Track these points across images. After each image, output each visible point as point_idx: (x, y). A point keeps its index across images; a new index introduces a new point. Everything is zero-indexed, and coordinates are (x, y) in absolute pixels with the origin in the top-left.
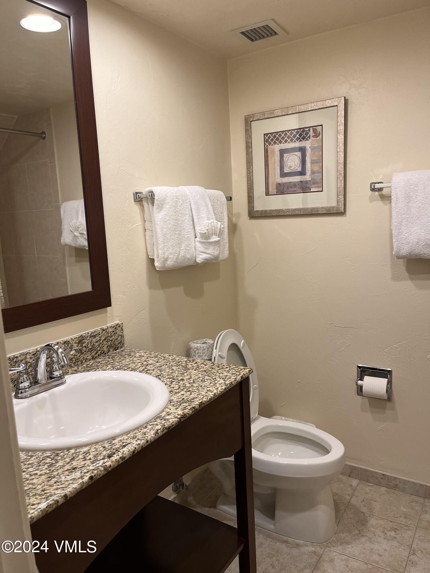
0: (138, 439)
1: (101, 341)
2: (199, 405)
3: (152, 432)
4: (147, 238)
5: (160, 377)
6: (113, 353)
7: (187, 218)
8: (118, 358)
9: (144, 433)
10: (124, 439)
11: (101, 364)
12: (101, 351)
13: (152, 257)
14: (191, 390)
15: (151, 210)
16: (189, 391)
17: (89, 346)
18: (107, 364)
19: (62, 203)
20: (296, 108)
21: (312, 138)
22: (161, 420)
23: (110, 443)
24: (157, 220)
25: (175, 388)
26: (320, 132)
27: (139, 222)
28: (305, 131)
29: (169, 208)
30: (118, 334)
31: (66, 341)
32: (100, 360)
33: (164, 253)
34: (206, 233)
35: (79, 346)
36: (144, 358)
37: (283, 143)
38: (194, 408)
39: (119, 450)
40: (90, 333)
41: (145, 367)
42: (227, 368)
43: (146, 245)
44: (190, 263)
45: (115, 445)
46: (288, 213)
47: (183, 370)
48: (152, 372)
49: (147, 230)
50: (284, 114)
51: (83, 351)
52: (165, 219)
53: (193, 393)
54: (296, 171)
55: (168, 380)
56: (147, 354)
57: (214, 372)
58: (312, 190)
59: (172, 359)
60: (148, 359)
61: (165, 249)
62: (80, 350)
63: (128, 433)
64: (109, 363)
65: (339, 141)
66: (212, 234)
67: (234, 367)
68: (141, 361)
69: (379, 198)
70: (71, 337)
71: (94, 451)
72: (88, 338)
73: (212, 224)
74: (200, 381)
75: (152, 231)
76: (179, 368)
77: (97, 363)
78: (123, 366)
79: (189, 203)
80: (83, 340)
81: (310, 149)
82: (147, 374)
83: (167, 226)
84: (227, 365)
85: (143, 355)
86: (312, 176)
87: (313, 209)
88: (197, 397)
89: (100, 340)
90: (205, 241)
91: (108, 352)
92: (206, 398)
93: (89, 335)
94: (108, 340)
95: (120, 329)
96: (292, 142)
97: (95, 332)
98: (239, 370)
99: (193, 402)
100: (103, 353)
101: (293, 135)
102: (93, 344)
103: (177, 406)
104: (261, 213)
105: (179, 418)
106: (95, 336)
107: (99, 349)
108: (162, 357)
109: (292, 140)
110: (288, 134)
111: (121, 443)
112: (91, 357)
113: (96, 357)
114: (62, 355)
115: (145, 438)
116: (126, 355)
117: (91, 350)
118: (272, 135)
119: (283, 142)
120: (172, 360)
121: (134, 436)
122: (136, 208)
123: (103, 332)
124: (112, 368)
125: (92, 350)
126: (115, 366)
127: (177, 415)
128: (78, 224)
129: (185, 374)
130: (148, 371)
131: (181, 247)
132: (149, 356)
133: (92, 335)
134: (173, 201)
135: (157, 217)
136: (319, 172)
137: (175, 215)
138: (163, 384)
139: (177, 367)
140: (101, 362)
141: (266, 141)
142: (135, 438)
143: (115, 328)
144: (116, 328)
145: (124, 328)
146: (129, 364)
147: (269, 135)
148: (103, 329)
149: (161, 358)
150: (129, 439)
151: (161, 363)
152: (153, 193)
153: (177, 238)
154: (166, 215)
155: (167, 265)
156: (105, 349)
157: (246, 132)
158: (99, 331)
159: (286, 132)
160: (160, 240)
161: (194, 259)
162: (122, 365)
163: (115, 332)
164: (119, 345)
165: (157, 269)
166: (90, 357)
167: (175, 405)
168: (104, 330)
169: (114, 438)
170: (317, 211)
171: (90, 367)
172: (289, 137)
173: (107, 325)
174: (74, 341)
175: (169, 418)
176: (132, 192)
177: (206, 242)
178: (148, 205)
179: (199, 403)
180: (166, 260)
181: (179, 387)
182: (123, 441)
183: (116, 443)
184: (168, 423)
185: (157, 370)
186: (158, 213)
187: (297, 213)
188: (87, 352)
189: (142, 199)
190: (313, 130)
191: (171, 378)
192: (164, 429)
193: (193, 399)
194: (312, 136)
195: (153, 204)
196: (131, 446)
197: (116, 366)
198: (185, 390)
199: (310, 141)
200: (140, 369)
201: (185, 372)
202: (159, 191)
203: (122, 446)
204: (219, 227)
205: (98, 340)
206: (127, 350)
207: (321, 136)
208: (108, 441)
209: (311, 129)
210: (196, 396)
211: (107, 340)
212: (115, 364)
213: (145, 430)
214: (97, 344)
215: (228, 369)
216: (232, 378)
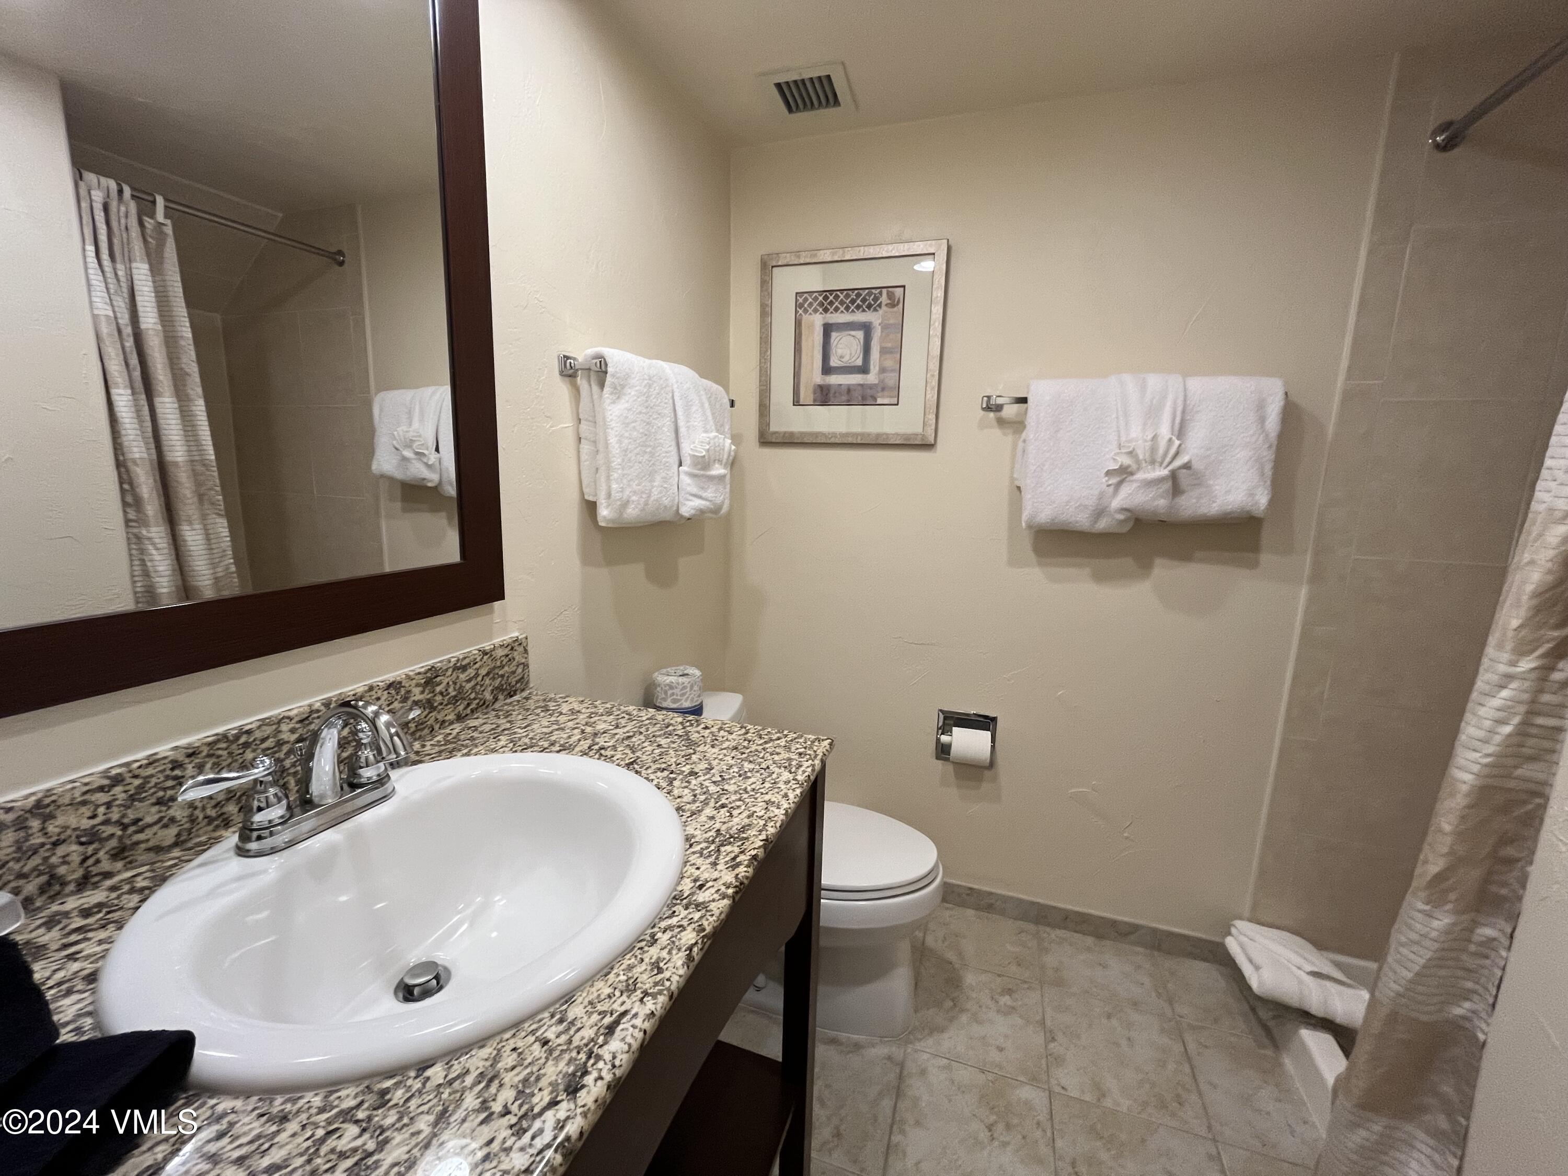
0: (646, 993)
1: (479, 679)
2: (764, 846)
3: (679, 959)
4: (584, 457)
5: (636, 766)
6: (506, 704)
7: (667, 422)
8: (520, 717)
9: (653, 964)
10: (602, 997)
11: (481, 733)
12: (477, 701)
13: (591, 499)
14: (727, 802)
15: (595, 397)
16: (723, 806)
17: (451, 690)
18: (495, 733)
19: (376, 394)
20: (859, 251)
21: (884, 308)
22: (686, 908)
23: (561, 1021)
24: (610, 417)
25: (685, 799)
26: (899, 299)
27: (567, 424)
28: (872, 293)
29: (635, 395)
30: (516, 661)
31: (393, 682)
32: (475, 723)
33: (622, 490)
34: (704, 456)
35: (427, 691)
36: (582, 716)
37: (832, 312)
38: (754, 857)
39: (595, 1050)
40: (453, 660)
41: (593, 740)
42: (779, 739)
43: (580, 473)
44: (668, 516)
45: (579, 1025)
46: (833, 440)
47: (683, 745)
48: (612, 753)
49: (582, 440)
50: (836, 258)
51: (436, 704)
52: (626, 417)
53: (735, 813)
54: (853, 364)
55: (659, 774)
56: (586, 705)
57: (757, 751)
58: (879, 401)
59: (648, 719)
60: (592, 720)
61: (625, 481)
62: (429, 701)
63: (605, 971)
64: (500, 729)
65: (933, 317)
66: (715, 460)
67: (795, 735)
68: (577, 724)
69: (995, 424)
70: (406, 670)
71: (513, 1068)
72: (449, 673)
73: (716, 440)
74: (735, 774)
75: (595, 442)
76: (674, 742)
77: (470, 731)
78: (538, 738)
79: (671, 395)
80: (436, 677)
81: (880, 327)
82: (603, 758)
83: (630, 434)
84: (776, 733)
85: (578, 709)
86: (882, 376)
87: (878, 435)
88: (749, 825)
89: (477, 675)
90: (702, 472)
91: (494, 703)
92: (772, 827)
93: (451, 664)
94: (494, 674)
95: (521, 649)
96: (847, 311)
97: (465, 658)
98: (809, 743)
99: (747, 839)
100: (483, 705)
101: (849, 300)
102: (461, 686)
103: (714, 857)
104: (784, 436)
105: (730, 897)
106: (464, 668)
107: (473, 696)
108: (623, 713)
109: (847, 308)
110: (842, 297)
111: (595, 1017)
112: (455, 717)
113: (467, 715)
114: (389, 730)
115: (663, 985)
116: (537, 708)
117: (454, 700)
118: (811, 296)
119: (831, 310)
120: (648, 721)
121: (631, 982)
122: (562, 389)
123: (483, 658)
124: (512, 744)
125: (457, 701)
126: (517, 739)
127: (723, 889)
128: (411, 434)
129: (694, 756)
130: (603, 752)
131: (654, 481)
132: (592, 710)
133: (458, 665)
134: (644, 384)
135: (610, 413)
136: (893, 371)
137: (646, 414)
138: (651, 787)
139: (669, 740)
140: (480, 729)
141: (798, 306)
142: (635, 990)
143: (509, 647)
144: (512, 649)
145: (529, 648)
146: (551, 733)
147: (805, 295)
148: (484, 651)
149: (623, 715)
150: (617, 993)
151: (626, 730)
152: (605, 360)
153: (647, 462)
154: (629, 410)
155: (625, 516)
156: (488, 696)
157: (762, 287)
158: (474, 655)
159: (838, 293)
160: (616, 462)
161: (675, 508)
162: (535, 735)
163: (510, 656)
164: (518, 685)
165: (602, 524)
166: (452, 717)
167: (705, 852)
168: (487, 654)
169: (568, 998)
170: (887, 438)
171: (455, 743)
172: (842, 303)
173: (491, 640)
174: (414, 681)
175: (707, 899)
176: (556, 355)
177: (702, 476)
178: (590, 385)
179: (762, 843)
180: (625, 504)
181: (695, 796)
182: (600, 1007)
183: (579, 1016)
184: (711, 919)
185: (623, 749)
186: (614, 403)
187: (850, 440)
188: (446, 705)
189: (577, 370)
190: (887, 293)
191: (664, 770)
192: (705, 940)
193: (743, 832)
194: (886, 305)
195: (602, 385)
196: (631, 1029)
197: (520, 739)
198: (712, 803)
199: (881, 312)
200: (582, 746)
201: (692, 751)
202: (617, 358)
203: (602, 1031)
204: (726, 449)
205: (472, 675)
206: (537, 695)
207: (901, 305)
208: (552, 1010)
209: (884, 291)
210: (747, 821)
211: (491, 676)
212: (515, 733)
213: (654, 952)
214: (469, 686)
215: (782, 742)
216: (805, 766)
